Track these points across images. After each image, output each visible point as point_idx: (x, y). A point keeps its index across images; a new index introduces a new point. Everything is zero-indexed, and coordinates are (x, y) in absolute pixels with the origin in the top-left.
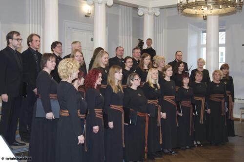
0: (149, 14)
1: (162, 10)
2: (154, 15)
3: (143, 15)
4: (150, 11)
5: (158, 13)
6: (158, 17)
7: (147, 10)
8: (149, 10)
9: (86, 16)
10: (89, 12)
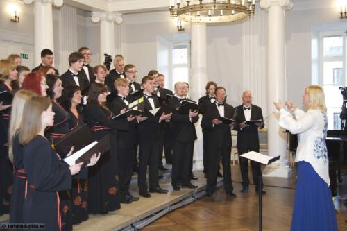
0: (109, 21)
1: (125, 16)
2: (115, 22)
3: (99, 22)
4: (111, 17)
5: (120, 20)
6: (119, 26)
7: (105, 16)
8: (108, 15)
9: (12, 21)
10: (17, 15)
